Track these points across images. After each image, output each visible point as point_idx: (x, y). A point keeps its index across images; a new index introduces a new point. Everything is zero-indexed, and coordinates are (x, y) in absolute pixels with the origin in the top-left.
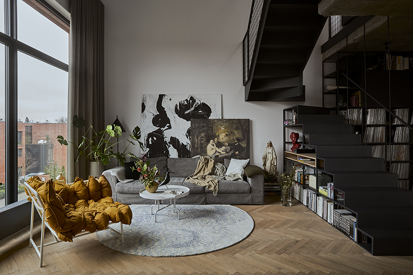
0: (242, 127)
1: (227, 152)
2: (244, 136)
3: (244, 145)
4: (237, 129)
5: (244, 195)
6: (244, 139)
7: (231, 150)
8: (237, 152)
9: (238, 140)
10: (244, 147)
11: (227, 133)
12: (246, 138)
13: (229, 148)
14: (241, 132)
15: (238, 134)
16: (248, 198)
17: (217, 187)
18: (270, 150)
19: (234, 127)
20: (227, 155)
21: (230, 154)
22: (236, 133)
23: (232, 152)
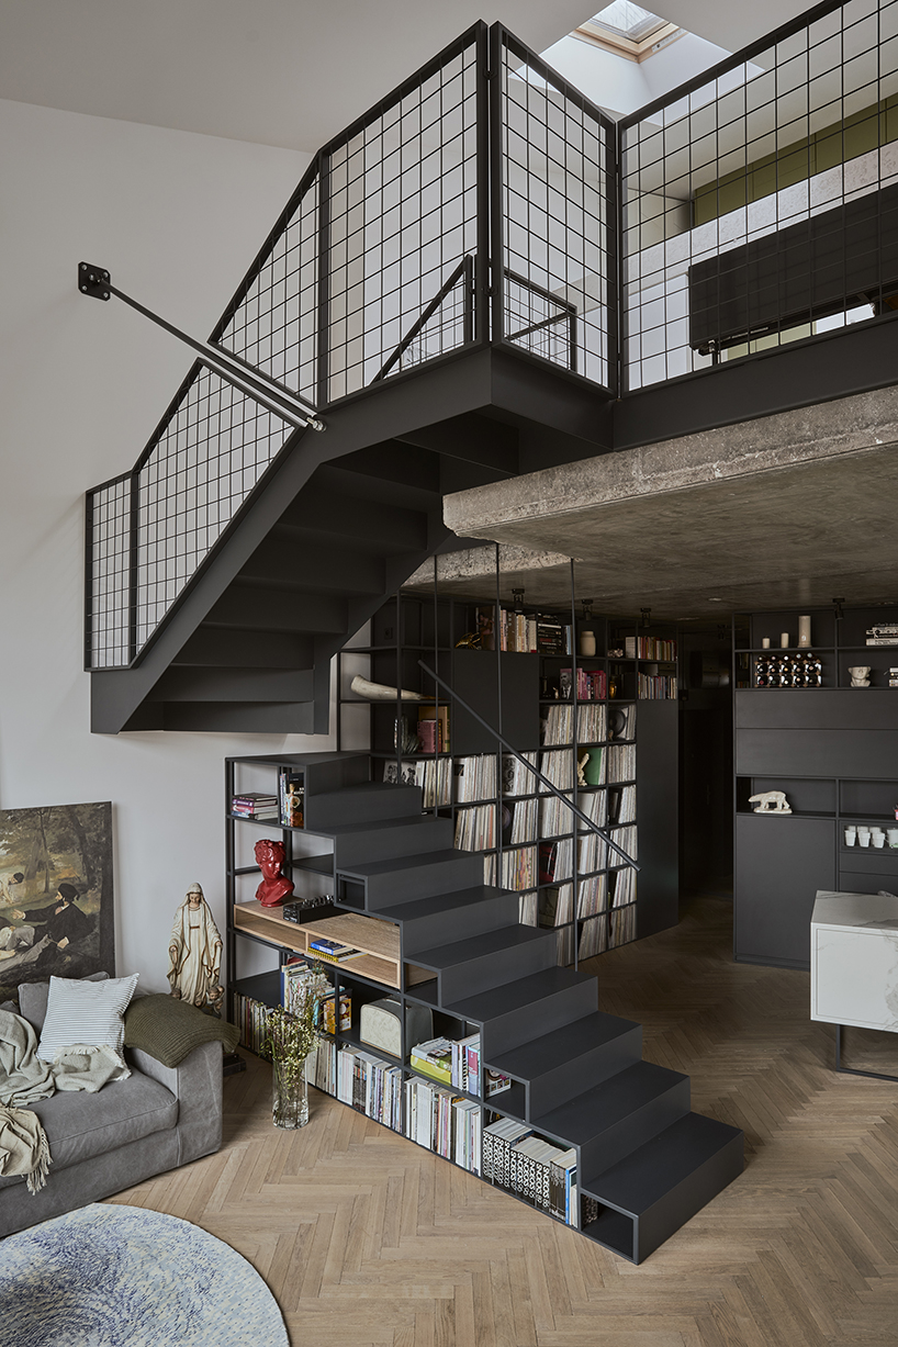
0: (82, 839)
1: (21, 950)
2: (89, 872)
3: (89, 906)
4: (61, 846)
5: (153, 1140)
6: (91, 884)
7: (37, 939)
8: (65, 941)
9: (69, 890)
10: (93, 916)
11: (21, 869)
12: (98, 877)
13: (28, 930)
14: (77, 857)
15: (66, 866)
16: (170, 1147)
17: (44, 1149)
18: (196, 917)
19: (51, 838)
20: (20, 959)
21: (34, 954)
22: (59, 864)
23: (42, 944)
